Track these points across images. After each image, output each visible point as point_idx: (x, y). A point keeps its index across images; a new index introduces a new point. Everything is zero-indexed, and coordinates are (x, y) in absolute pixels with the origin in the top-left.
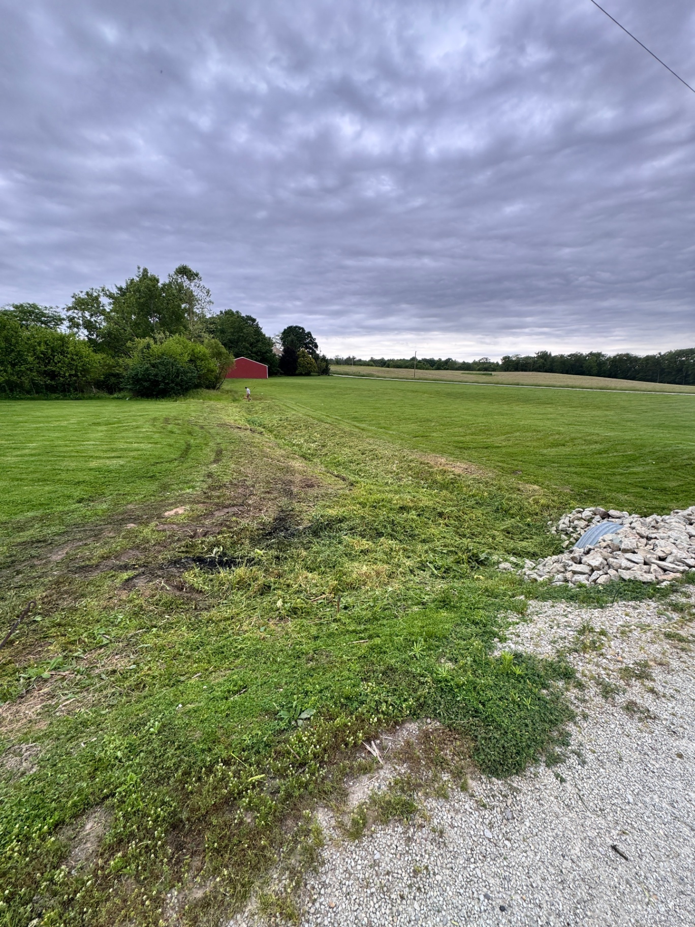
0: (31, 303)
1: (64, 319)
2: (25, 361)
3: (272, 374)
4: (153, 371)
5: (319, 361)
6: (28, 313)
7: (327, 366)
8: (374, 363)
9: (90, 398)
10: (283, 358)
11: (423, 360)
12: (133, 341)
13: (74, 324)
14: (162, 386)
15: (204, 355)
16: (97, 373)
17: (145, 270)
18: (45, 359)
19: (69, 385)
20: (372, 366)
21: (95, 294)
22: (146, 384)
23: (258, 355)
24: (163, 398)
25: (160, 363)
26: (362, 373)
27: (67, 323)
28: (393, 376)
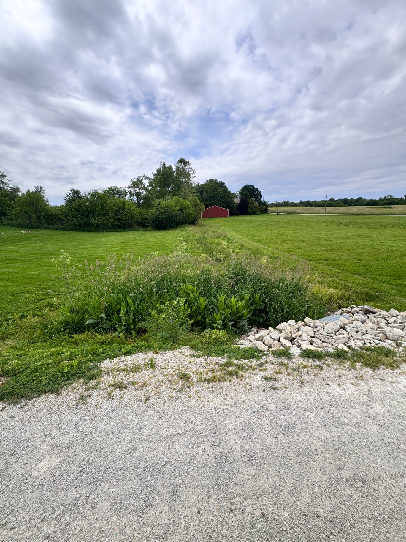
0: (115, 186)
1: (127, 193)
2: (109, 214)
3: (232, 214)
4: (161, 216)
5: (261, 205)
6: (113, 191)
7: (266, 208)
8: (302, 204)
9: (134, 231)
10: (239, 205)
11: (339, 200)
12: (154, 201)
13: (132, 195)
14: (164, 224)
15: (188, 206)
16: (137, 219)
17: (164, 163)
18: (116, 212)
19: (125, 224)
20: (299, 206)
21: (141, 179)
22: (157, 223)
23: (225, 204)
24: (165, 230)
25: (164, 212)
26: (290, 211)
27: (129, 194)
28: (311, 212)
